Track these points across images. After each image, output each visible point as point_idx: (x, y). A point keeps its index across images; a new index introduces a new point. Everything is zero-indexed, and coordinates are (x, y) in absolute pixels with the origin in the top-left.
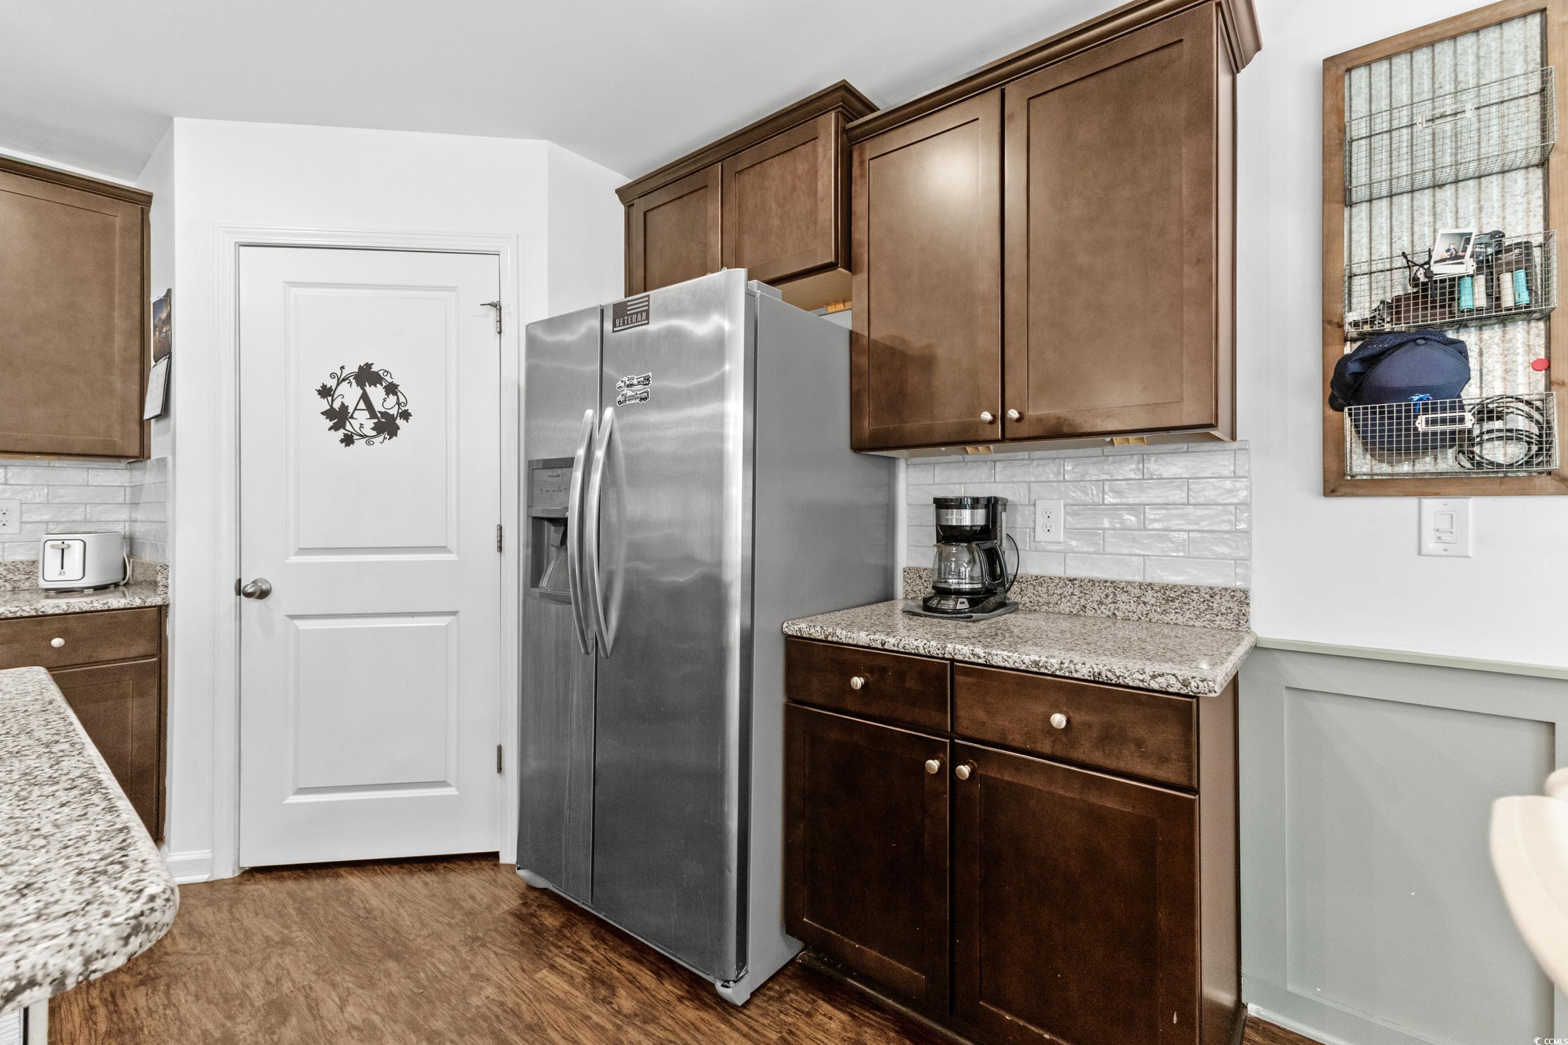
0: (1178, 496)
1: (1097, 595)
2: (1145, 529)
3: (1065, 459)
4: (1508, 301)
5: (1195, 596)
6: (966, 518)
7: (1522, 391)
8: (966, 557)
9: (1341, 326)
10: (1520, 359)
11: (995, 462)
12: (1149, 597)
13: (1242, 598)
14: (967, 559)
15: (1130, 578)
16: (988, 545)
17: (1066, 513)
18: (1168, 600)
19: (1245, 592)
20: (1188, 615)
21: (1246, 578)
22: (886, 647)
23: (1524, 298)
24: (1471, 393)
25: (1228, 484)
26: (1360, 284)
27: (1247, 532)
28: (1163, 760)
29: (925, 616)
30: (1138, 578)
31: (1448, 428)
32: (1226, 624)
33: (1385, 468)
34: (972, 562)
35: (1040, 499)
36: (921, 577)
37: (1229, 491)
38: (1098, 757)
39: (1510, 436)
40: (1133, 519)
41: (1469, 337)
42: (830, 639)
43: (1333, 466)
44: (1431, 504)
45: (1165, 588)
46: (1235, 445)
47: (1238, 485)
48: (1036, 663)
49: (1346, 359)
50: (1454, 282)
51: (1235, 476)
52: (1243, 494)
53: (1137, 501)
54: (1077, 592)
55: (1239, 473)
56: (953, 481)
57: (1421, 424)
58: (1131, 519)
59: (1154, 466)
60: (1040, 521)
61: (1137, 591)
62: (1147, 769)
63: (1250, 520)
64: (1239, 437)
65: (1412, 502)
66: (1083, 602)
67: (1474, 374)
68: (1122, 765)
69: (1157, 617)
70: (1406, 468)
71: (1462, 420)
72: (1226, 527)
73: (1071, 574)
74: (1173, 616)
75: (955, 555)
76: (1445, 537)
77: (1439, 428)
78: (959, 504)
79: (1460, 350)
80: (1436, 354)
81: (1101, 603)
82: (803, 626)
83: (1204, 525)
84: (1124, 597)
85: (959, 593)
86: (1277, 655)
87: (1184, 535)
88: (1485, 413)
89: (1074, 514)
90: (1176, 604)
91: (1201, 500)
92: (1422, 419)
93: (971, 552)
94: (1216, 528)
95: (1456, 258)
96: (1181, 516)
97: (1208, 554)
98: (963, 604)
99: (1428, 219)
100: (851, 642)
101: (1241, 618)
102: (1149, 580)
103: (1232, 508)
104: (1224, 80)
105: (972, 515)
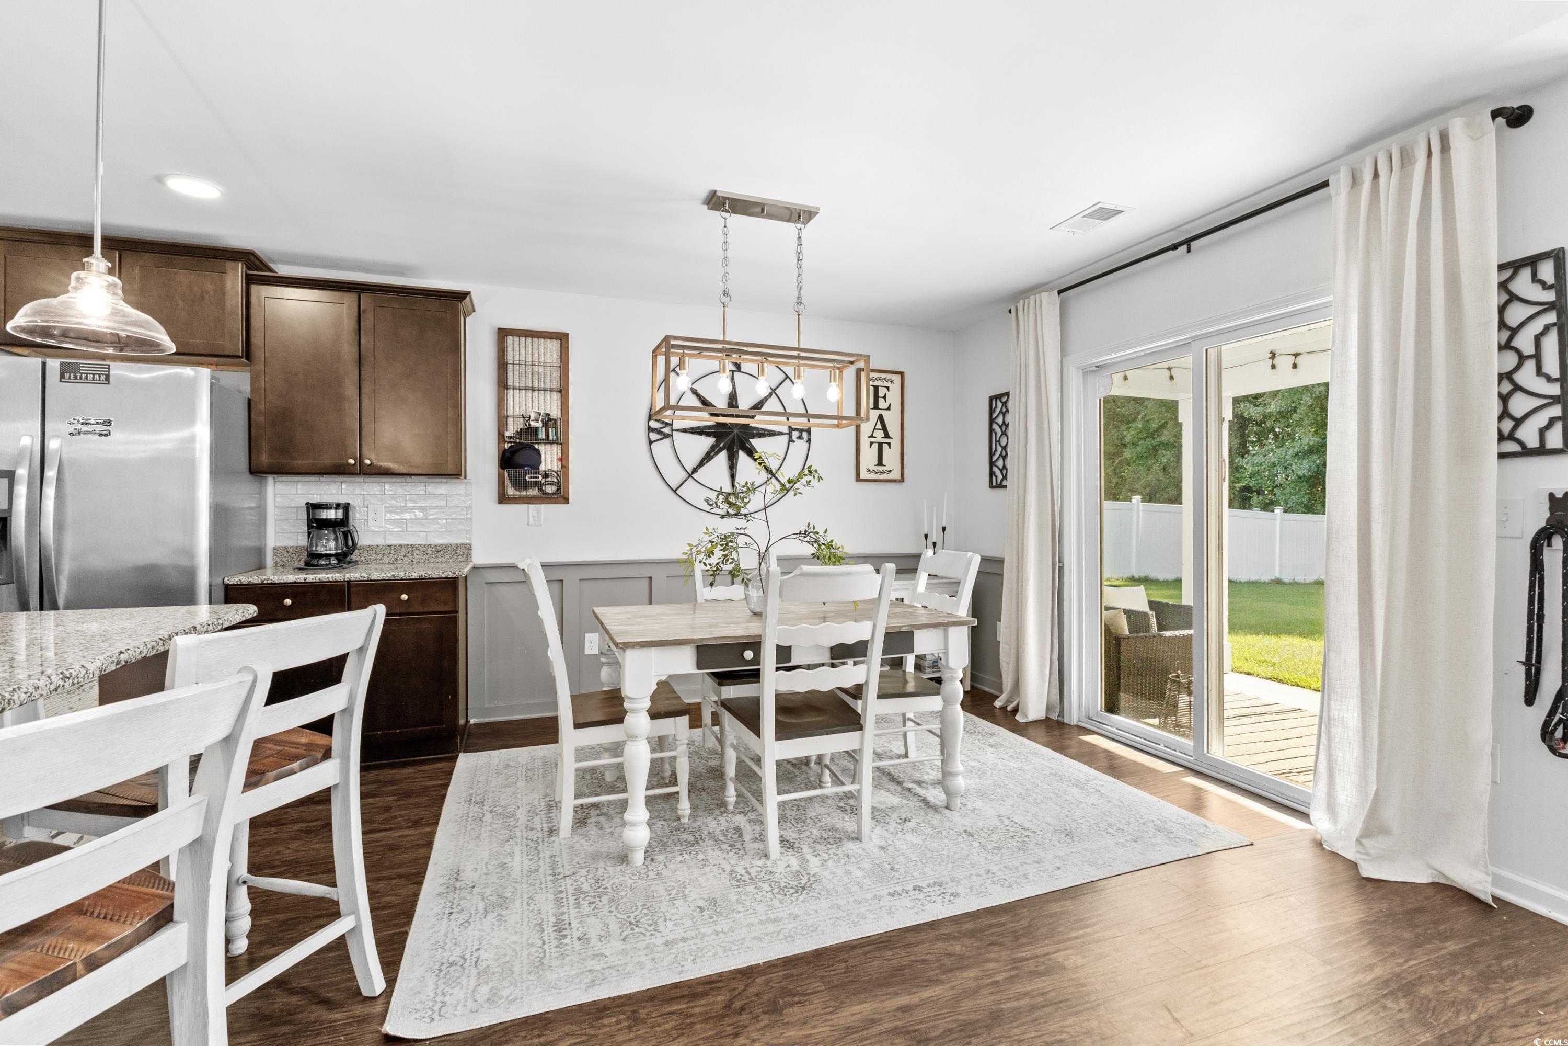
0: (442, 503)
1: (403, 552)
2: (427, 519)
3: (384, 483)
4: (551, 438)
5: (450, 548)
6: (331, 514)
7: (555, 469)
8: (332, 536)
9: (504, 436)
10: (555, 457)
11: (341, 483)
12: (429, 551)
13: (468, 548)
14: (333, 538)
15: (420, 543)
16: (345, 529)
17: (385, 511)
18: (438, 551)
19: (470, 545)
20: (447, 557)
21: (470, 539)
22: (307, 581)
23: (555, 438)
24: (542, 468)
25: (463, 498)
26: (510, 420)
27: (470, 519)
28: (446, 604)
29: (307, 569)
30: (423, 543)
31: (535, 480)
32: (462, 559)
33: (518, 493)
34: (336, 539)
35: (371, 504)
36: (288, 552)
37: (464, 501)
38: (421, 609)
39: (552, 484)
40: (421, 514)
41: (542, 448)
42: (265, 582)
43: (501, 492)
44: (532, 507)
45: (436, 546)
46: (466, 481)
47: (467, 498)
48: (394, 576)
49: (505, 451)
50: (536, 429)
51: (466, 495)
52: (469, 502)
53: (423, 505)
54: (392, 552)
55: (468, 493)
56: (311, 492)
57: (527, 478)
58: (420, 514)
59: (430, 488)
60: (371, 516)
61: (423, 549)
62: (441, 609)
63: (471, 514)
64: (467, 477)
65: (526, 506)
66: (396, 556)
67: (543, 460)
68: (431, 610)
69: (433, 560)
70: (524, 493)
71: (538, 477)
72: (463, 517)
73: (389, 543)
74: (440, 559)
75: (326, 535)
76: (536, 519)
77: (532, 480)
78: (326, 507)
79: (538, 452)
80: (532, 453)
81: (405, 556)
82: (241, 578)
83: (453, 516)
84: (417, 552)
85: (328, 556)
86: (483, 570)
87: (445, 521)
88: (546, 475)
89: (390, 512)
90: (442, 553)
91: (452, 505)
92: (528, 476)
93: (335, 533)
94: (458, 517)
95: (537, 420)
96: (444, 512)
97: (455, 529)
98: (334, 561)
99: (530, 401)
100: (282, 581)
101: (468, 556)
102: (428, 543)
103: (465, 509)
104: (462, 319)
105: (336, 513)
